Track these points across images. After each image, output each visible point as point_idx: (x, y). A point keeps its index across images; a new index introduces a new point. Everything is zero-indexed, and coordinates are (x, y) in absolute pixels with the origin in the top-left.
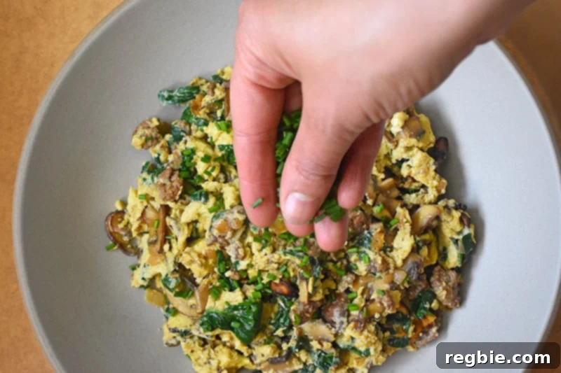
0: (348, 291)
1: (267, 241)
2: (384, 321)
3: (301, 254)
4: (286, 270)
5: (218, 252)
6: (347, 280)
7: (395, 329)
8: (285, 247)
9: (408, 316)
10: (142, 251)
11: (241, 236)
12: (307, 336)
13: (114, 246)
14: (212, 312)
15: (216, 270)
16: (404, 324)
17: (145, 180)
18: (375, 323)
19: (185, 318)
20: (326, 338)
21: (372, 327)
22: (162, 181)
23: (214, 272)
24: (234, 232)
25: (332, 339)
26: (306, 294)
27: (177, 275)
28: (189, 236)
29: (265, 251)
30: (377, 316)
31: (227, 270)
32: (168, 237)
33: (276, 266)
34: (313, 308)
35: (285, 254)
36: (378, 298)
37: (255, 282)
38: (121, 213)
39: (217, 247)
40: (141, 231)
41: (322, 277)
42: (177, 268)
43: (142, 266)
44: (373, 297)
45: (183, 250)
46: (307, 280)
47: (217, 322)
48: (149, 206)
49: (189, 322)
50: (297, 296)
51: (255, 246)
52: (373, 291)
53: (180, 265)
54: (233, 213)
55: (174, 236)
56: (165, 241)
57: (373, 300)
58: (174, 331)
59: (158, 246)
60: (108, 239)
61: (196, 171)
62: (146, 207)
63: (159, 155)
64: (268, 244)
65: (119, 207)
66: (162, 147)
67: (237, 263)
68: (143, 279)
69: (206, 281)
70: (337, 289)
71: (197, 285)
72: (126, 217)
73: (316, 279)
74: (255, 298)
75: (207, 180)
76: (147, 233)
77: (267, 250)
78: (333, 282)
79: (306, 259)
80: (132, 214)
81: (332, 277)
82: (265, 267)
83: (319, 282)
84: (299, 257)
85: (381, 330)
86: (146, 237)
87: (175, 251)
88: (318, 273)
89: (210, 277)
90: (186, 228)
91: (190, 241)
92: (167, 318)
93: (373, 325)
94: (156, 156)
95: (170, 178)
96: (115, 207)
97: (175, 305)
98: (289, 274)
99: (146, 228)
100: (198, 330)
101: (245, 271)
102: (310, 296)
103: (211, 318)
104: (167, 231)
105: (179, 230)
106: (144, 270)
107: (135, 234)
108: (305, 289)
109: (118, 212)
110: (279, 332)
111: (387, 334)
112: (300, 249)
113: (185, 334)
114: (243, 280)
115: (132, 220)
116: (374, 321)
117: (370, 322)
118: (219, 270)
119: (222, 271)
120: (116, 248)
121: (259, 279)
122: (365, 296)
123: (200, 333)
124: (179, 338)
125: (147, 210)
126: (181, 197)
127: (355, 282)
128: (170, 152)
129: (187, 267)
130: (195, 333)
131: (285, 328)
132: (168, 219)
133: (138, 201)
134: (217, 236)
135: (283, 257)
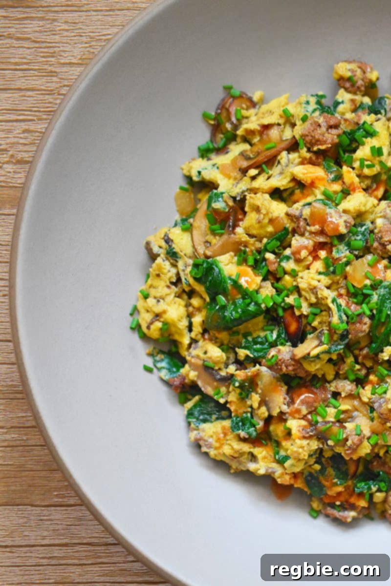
0: (336, 395)
1: (334, 272)
2: (328, 454)
3: (345, 318)
4: (315, 315)
5: (285, 229)
6: (346, 387)
7: (327, 473)
8: (340, 295)
9: (349, 477)
10: (227, 153)
11: (320, 243)
12: (257, 385)
13: (211, 119)
14: (217, 266)
15: (265, 240)
16: (338, 478)
17: (308, 103)
18: (321, 446)
19: (190, 244)
20: (271, 405)
21: (315, 445)
22: (321, 120)
23: (261, 241)
24: (322, 232)
25: (275, 413)
26: (306, 352)
27: (231, 203)
28: (282, 188)
29: (322, 277)
30: (330, 443)
31: (273, 252)
32: (264, 166)
33: (313, 300)
34: (294, 370)
35: (334, 301)
36: (351, 431)
37: (279, 291)
38: (253, 104)
39: (289, 225)
40: (249, 137)
41: (334, 357)
42: (238, 198)
43: (211, 162)
44: (346, 425)
45: (263, 193)
46: (321, 343)
47: (210, 278)
48: (282, 126)
49: (189, 250)
50: (295, 345)
51: (318, 265)
52: (353, 421)
53: (243, 200)
54: (341, 217)
55: (270, 172)
56: (257, 166)
57: (345, 428)
58: (168, 240)
59: (245, 164)
60: (214, 108)
61: (354, 151)
62: (279, 125)
63: (343, 102)
64: (332, 276)
65: (256, 97)
66: (353, 101)
67: (288, 258)
68: (199, 173)
69: (245, 238)
70: (329, 382)
71: (233, 232)
72: (252, 112)
73: (328, 352)
74: (264, 302)
75: (353, 168)
76: (251, 145)
77: (325, 280)
78: (334, 373)
79: (344, 326)
80: (260, 115)
81: (339, 369)
82: (304, 290)
83: (326, 357)
84: (340, 318)
85: (317, 458)
86: (246, 147)
87: (256, 184)
88: (336, 350)
89: (252, 240)
90: (288, 179)
91: (277, 194)
92: (176, 225)
93: (318, 445)
94: (340, 100)
95: (331, 127)
96: (253, 93)
97: (195, 224)
98: (314, 320)
99: (256, 140)
100: (186, 266)
101: (285, 273)
102: (307, 357)
103: (210, 269)
104: (272, 161)
105: (281, 173)
106: (210, 167)
107: (240, 132)
108: (310, 347)
109: (250, 100)
110: (242, 353)
111: (317, 467)
112: (350, 313)
113: (173, 255)
114: (273, 277)
115: (253, 118)
116: (323, 444)
117: (319, 439)
118: (268, 243)
119: (269, 247)
120: (212, 122)
121: (285, 293)
122: (342, 416)
123: (184, 271)
124: (162, 252)
125: (276, 127)
126: (318, 153)
127: (351, 396)
128: (354, 111)
129: (247, 209)
130: (180, 264)
131: (252, 356)
132: (284, 154)
133: (278, 112)
134: (303, 217)
135: (329, 302)
